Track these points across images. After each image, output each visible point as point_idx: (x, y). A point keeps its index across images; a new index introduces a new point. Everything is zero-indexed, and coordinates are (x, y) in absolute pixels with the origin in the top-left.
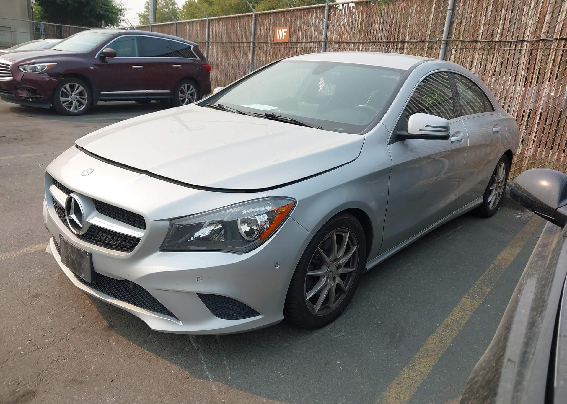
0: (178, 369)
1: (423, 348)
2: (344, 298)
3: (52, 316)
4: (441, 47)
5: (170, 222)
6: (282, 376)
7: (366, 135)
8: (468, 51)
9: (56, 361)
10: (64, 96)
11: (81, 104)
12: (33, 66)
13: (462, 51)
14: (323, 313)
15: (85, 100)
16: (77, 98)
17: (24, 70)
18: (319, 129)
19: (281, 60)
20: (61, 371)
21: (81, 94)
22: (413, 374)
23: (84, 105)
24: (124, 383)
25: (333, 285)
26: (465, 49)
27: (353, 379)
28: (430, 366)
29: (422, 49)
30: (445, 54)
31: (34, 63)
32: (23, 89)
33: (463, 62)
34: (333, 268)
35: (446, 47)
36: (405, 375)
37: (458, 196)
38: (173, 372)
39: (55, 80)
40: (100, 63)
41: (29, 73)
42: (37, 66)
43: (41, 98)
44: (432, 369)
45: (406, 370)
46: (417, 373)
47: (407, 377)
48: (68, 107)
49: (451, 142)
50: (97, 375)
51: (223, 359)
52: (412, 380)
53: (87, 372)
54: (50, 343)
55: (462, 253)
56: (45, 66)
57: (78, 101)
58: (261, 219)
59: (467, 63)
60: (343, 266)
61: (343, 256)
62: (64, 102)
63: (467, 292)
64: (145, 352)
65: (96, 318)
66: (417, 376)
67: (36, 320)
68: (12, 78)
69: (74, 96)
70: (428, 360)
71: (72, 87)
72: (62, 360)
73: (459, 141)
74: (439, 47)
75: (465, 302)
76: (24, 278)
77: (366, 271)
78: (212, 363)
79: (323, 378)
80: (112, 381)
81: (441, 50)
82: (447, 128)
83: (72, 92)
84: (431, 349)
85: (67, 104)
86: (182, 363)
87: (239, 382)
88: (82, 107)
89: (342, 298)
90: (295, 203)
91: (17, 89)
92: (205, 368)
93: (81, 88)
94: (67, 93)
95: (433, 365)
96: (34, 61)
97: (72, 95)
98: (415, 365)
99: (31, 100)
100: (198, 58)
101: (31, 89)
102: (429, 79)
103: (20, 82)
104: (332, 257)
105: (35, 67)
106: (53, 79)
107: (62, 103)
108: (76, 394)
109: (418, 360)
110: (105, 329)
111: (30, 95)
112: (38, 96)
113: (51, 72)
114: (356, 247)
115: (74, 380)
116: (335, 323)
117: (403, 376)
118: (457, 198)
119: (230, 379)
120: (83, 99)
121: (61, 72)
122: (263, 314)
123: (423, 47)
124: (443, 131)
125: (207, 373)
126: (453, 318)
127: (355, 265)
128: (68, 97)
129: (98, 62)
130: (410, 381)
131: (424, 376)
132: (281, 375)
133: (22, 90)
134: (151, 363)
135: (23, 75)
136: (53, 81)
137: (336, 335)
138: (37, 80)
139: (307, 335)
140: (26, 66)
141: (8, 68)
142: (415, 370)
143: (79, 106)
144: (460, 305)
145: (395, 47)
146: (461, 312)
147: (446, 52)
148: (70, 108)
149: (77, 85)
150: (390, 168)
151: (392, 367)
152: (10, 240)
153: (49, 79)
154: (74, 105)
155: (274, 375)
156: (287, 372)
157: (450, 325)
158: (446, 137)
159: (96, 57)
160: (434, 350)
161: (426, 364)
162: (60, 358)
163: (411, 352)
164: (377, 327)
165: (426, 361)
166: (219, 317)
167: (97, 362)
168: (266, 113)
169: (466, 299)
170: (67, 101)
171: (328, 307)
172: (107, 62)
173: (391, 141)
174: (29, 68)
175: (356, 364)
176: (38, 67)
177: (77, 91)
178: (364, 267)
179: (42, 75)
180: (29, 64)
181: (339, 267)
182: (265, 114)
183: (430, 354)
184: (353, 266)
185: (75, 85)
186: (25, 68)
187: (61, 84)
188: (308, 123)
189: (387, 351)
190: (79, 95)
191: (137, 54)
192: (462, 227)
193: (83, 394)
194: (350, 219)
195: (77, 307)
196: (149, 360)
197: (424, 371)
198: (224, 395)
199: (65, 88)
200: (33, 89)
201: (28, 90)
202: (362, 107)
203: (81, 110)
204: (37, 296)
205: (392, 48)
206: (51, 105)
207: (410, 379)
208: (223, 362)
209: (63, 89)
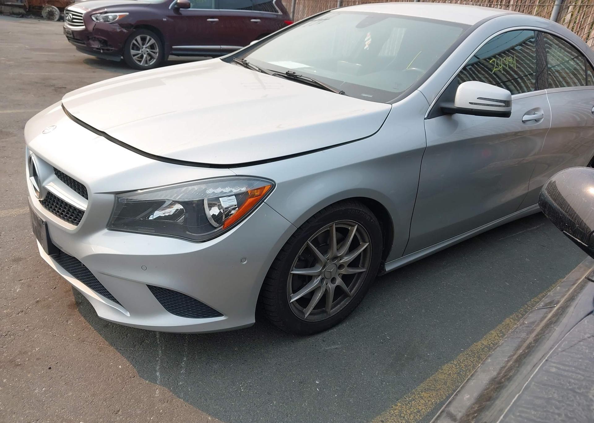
0: (127, 365)
1: (431, 378)
2: (348, 303)
3: (22, 284)
4: (555, 4)
5: (115, 197)
6: (242, 390)
7: (394, 105)
8: (590, 8)
9: (4, 336)
10: (135, 48)
11: (152, 58)
12: (105, 15)
13: (581, 9)
14: (317, 318)
15: (156, 54)
16: (147, 51)
17: (97, 19)
18: (341, 94)
19: (330, 11)
20: (4, 349)
21: (152, 47)
22: (406, 411)
23: (154, 59)
24: (62, 372)
25: (332, 287)
26: (587, 6)
27: (328, 407)
28: (432, 404)
29: (531, 5)
30: (559, 13)
31: (106, 12)
32: (95, 39)
33: (581, 23)
34: (331, 268)
35: (562, 3)
36: (395, 411)
37: (529, 190)
38: (120, 367)
40: (175, 15)
41: (100, 23)
42: (108, 16)
43: (112, 50)
44: (434, 409)
45: (399, 404)
46: (411, 410)
47: (397, 414)
48: (138, 61)
49: (522, 121)
50: (38, 359)
51: (183, 359)
52: (402, 418)
53: (29, 354)
54: (7, 315)
55: (527, 260)
56: (117, 16)
57: (149, 55)
58: (228, 202)
59: (586, 25)
60: (346, 266)
61: (345, 255)
62: (134, 55)
63: (516, 311)
64: (101, 339)
65: (67, 292)
66: (410, 414)
67: (5, 287)
68: (84, 27)
69: (145, 50)
70: (432, 394)
71: (144, 40)
72: (10, 336)
73: (537, 120)
74: (553, 4)
75: (508, 324)
76: (15, 239)
77: (385, 273)
78: (168, 363)
79: (291, 399)
80: (50, 368)
81: (555, 7)
82: (507, 103)
83: (143, 44)
84: (442, 380)
85: (138, 58)
86: (135, 357)
87: (190, 390)
88: (152, 62)
89: (345, 303)
90: (273, 186)
91: (89, 39)
92: (158, 368)
93: (153, 41)
94: (138, 45)
95: (436, 403)
96: (106, 10)
97: (143, 48)
98: (414, 400)
99: (102, 51)
100: (280, 13)
101: (103, 39)
102: (528, 43)
103: (92, 32)
104: (329, 255)
105: (107, 17)
106: (125, 31)
107: (132, 56)
108: (7, 378)
109: (419, 394)
110: (70, 306)
111: (101, 46)
112: (109, 48)
113: (122, 23)
114: (367, 244)
115: (11, 361)
116: (332, 331)
117: (392, 411)
118: (527, 193)
119: (181, 385)
120: (154, 53)
121: (133, 23)
122: (226, 315)
123: (533, 3)
124: (500, 106)
125: (158, 374)
126: (485, 344)
127: (366, 265)
128: (139, 50)
129: (172, 13)
130: (399, 420)
131: (420, 416)
132: (242, 388)
133: (94, 41)
134: (101, 353)
135: (95, 25)
136: (124, 32)
137: (329, 346)
138: (108, 31)
139: (293, 342)
140: (99, 15)
141: (81, 17)
142: (411, 406)
143: (150, 60)
144: (500, 327)
145: (499, 3)
146: (498, 336)
147: (561, 10)
148: (140, 61)
149: (148, 37)
150: (422, 148)
151: (382, 397)
152: (21, 196)
153: (119, 30)
154: (145, 59)
155: (234, 387)
156: (251, 386)
157: (478, 352)
158: (506, 114)
159: (170, 8)
160: (445, 383)
161: (429, 401)
162: (9, 333)
163: (415, 381)
164: (382, 343)
165: (430, 396)
166: (173, 313)
167: (45, 344)
168: (287, 71)
169: (512, 320)
170: (138, 54)
171: (325, 312)
172: (181, 14)
173: (430, 115)
174: (101, 17)
175: (338, 388)
176: (110, 17)
177: (149, 44)
178: (383, 268)
179: (113, 26)
180: (101, 13)
181: (341, 267)
182: (286, 73)
183: (439, 387)
184: (363, 267)
185: (147, 37)
186: (98, 17)
187: (132, 36)
188: (330, 87)
189: (384, 376)
190: (150, 48)
191: (213, 6)
192: (538, 227)
193: (13, 380)
194: (357, 210)
195: (53, 277)
196: (101, 350)
197: (422, 409)
198: (165, 404)
199: (136, 40)
200: (105, 40)
201: (100, 41)
202: (414, 70)
203: (151, 64)
204: (17, 260)
205: (495, 4)
206: (122, 57)
207: (401, 417)
208: (182, 363)
209: (134, 41)
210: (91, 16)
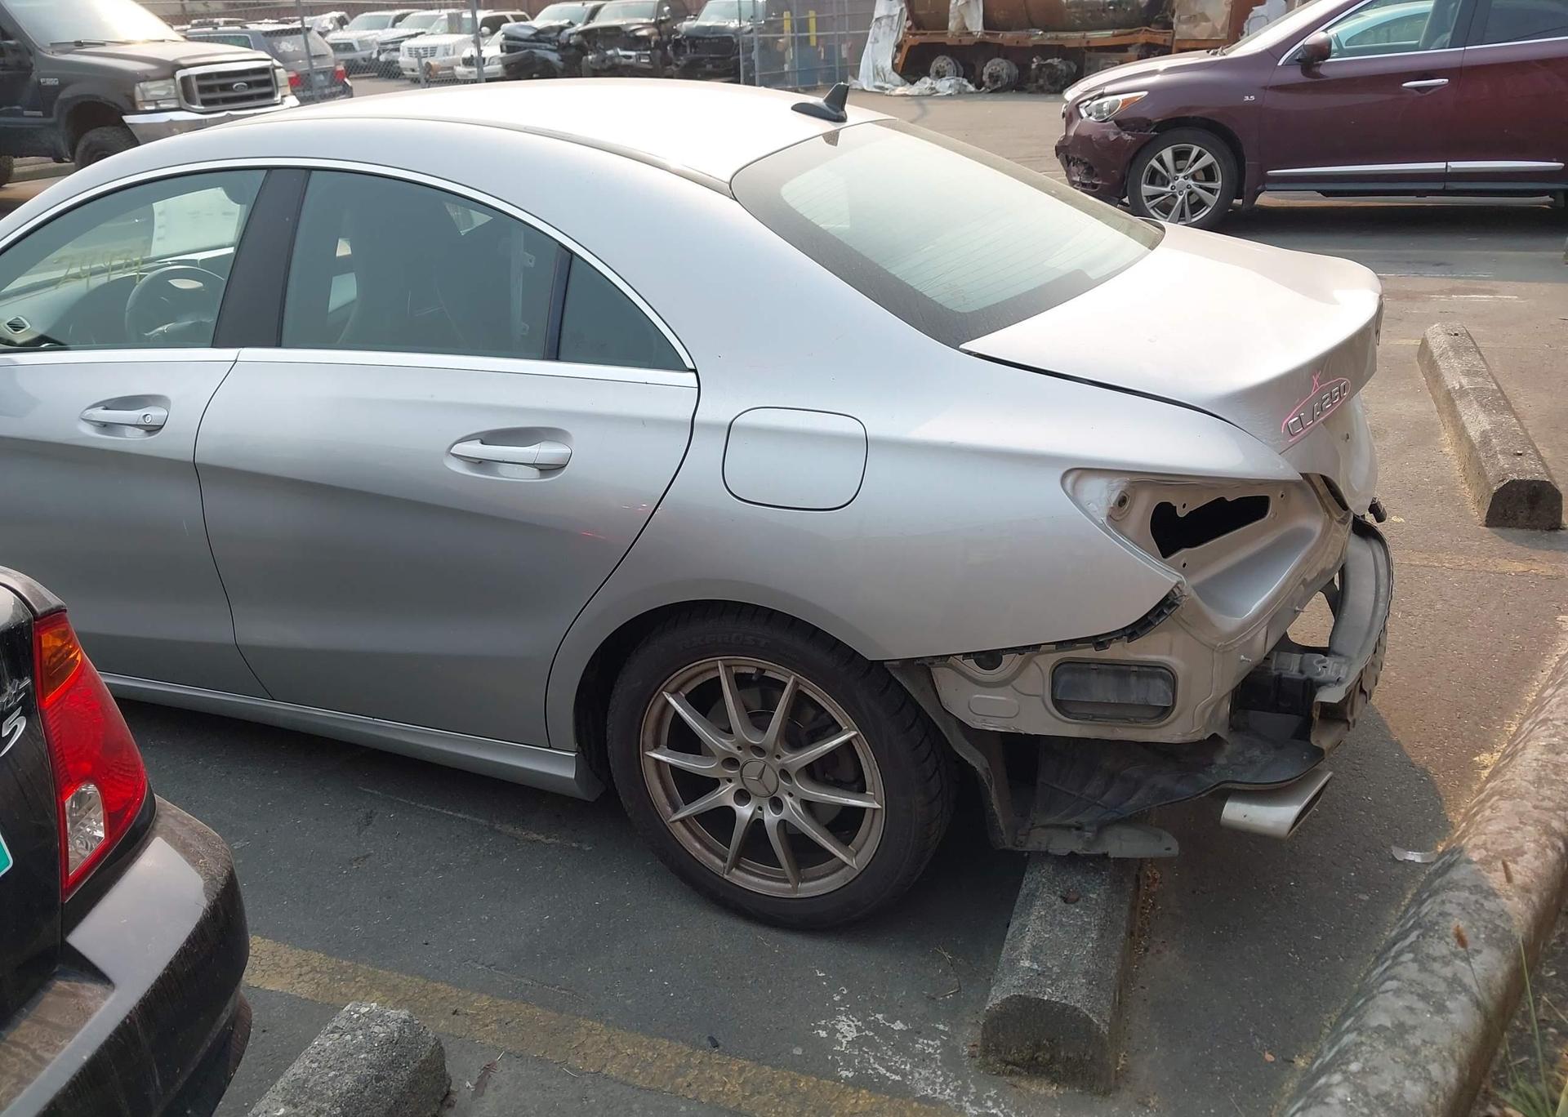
10: (1158, 180)
11: (1200, 203)
12: (1099, 102)
15: (1214, 193)
16: (1189, 187)
17: (1087, 113)
21: (1204, 175)
23: (1207, 206)
39: (1130, 137)
41: (1087, 122)
42: (1105, 103)
43: (1098, 186)
48: (1161, 210)
56: (1120, 101)
57: (1192, 195)
62: (1151, 198)
69: (1181, 182)
71: (1181, 157)
83: (1179, 169)
85: (1161, 204)
93: (1207, 158)
94: (1165, 173)
96: (1105, 89)
97: (1176, 178)
103: (1068, 144)
105: (1101, 106)
106: (1127, 137)
107: (1144, 199)
111: (1081, 178)
112: (1093, 181)
113: (1124, 118)
120: (1209, 190)
121: (1154, 117)
128: (1166, 185)
129: (1286, 76)
133: (1076, 166)
135: (1078, 127)
136: (1128, 141)
140: (1088, 103)
143: (1194, 209)
148: (1167, 213)
149: (1195, 150)
153: (1115, 137)
159: (1281, 63)
170: (1162, 195)
172: (1319, 75)
174: (1092, 107)
176: (1104, 106)
177: (1195, 169)
179: (1107, 127)
180: (1094, 98)
185: (1190, 149)
186: (1087, 109)
187: (1148, 147)
199: (1161, 161)
200: (1087, 164)
209: (1155, 163)
210: (1077, 106)
